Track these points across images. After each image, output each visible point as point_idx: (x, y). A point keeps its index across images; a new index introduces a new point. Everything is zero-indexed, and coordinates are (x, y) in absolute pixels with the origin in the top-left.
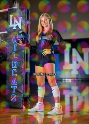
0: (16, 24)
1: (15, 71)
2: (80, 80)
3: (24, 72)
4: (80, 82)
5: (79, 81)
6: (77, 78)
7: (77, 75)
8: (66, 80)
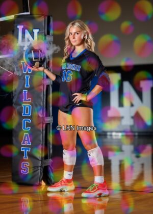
0: (29, 41)
1: (27, 122)
2: (137, 134)
3: (43, 123)
4: (137, 137)
5: (135, 136)
6: (132, 131)
7: (132, 127)
8: (114, 134)
